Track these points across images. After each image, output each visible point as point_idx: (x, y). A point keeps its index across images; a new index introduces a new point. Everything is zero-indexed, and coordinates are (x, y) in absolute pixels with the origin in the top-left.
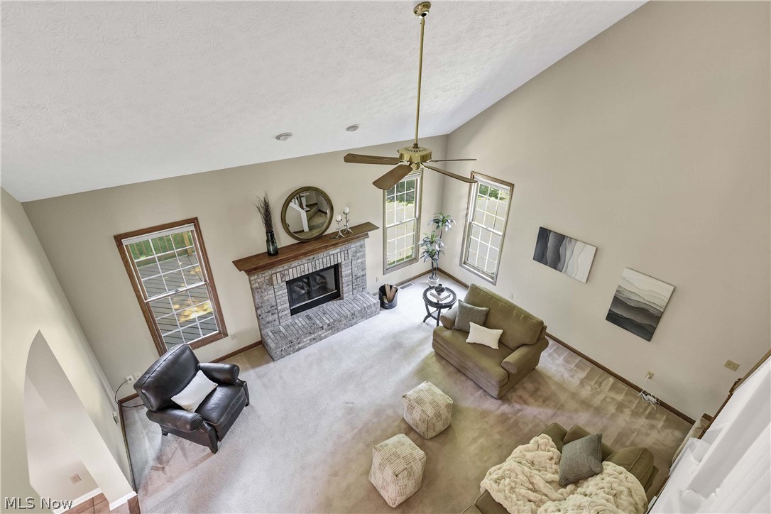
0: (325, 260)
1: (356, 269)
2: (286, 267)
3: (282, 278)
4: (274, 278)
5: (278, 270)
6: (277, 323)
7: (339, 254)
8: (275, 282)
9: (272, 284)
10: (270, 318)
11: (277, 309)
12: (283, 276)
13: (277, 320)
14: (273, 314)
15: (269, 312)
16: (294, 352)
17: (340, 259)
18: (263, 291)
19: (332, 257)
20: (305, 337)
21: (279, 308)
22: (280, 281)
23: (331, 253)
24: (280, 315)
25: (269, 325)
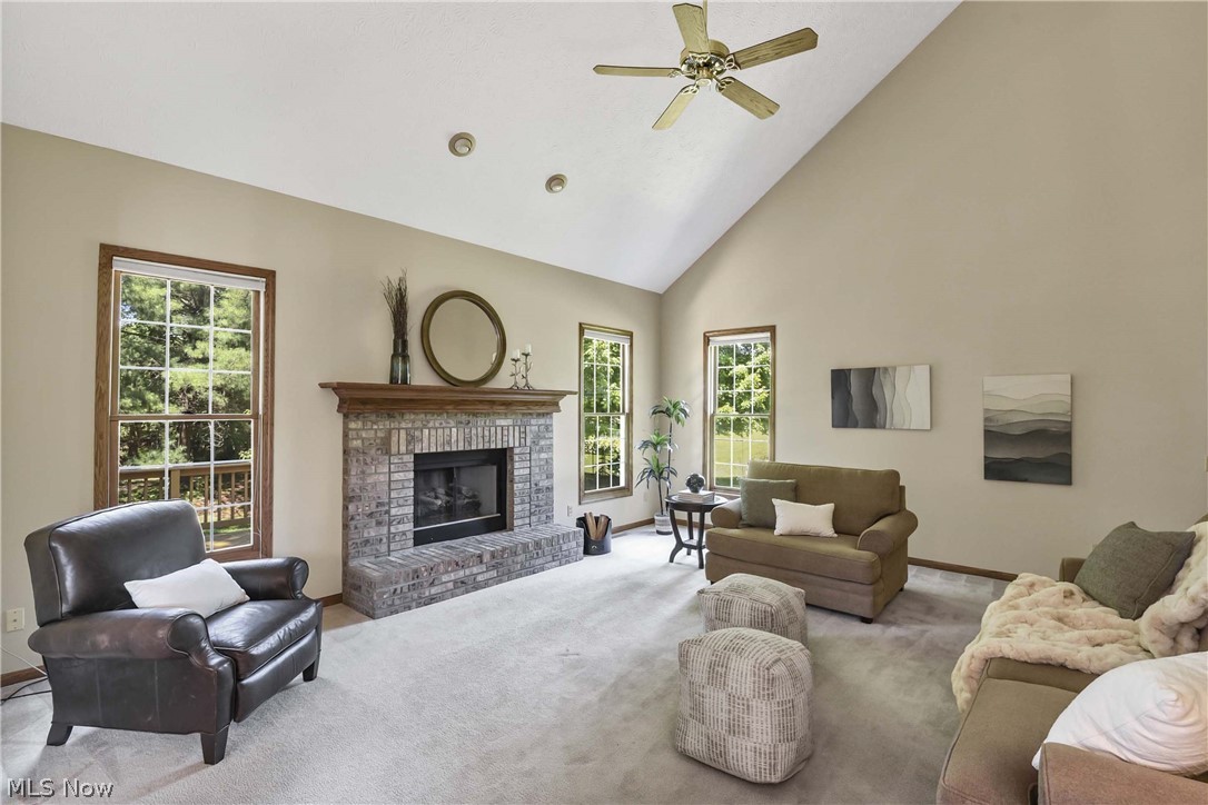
0: (487, 433)
1: (537, 470)
2: (418, 424)
3: (408, 443)
4: (394, 439)
5: (403, 425)
6: (384, 548)
7: (511, 428)
8: (394, 450)
9: (388, 452)
10: (372, 533)
11: (388, 512)
12: (411, 440)
13: (385, 540)
14: (379, 523)
15: (371, 515)
16: (419, 605)
17: (512, 441)
18: (369, 460)
19: (499, 429)
20: (447, 572)
21: (393, 512)
22: (403, 449)
23: (498, 422)
24: (393, 530)
25: (367, 549)
